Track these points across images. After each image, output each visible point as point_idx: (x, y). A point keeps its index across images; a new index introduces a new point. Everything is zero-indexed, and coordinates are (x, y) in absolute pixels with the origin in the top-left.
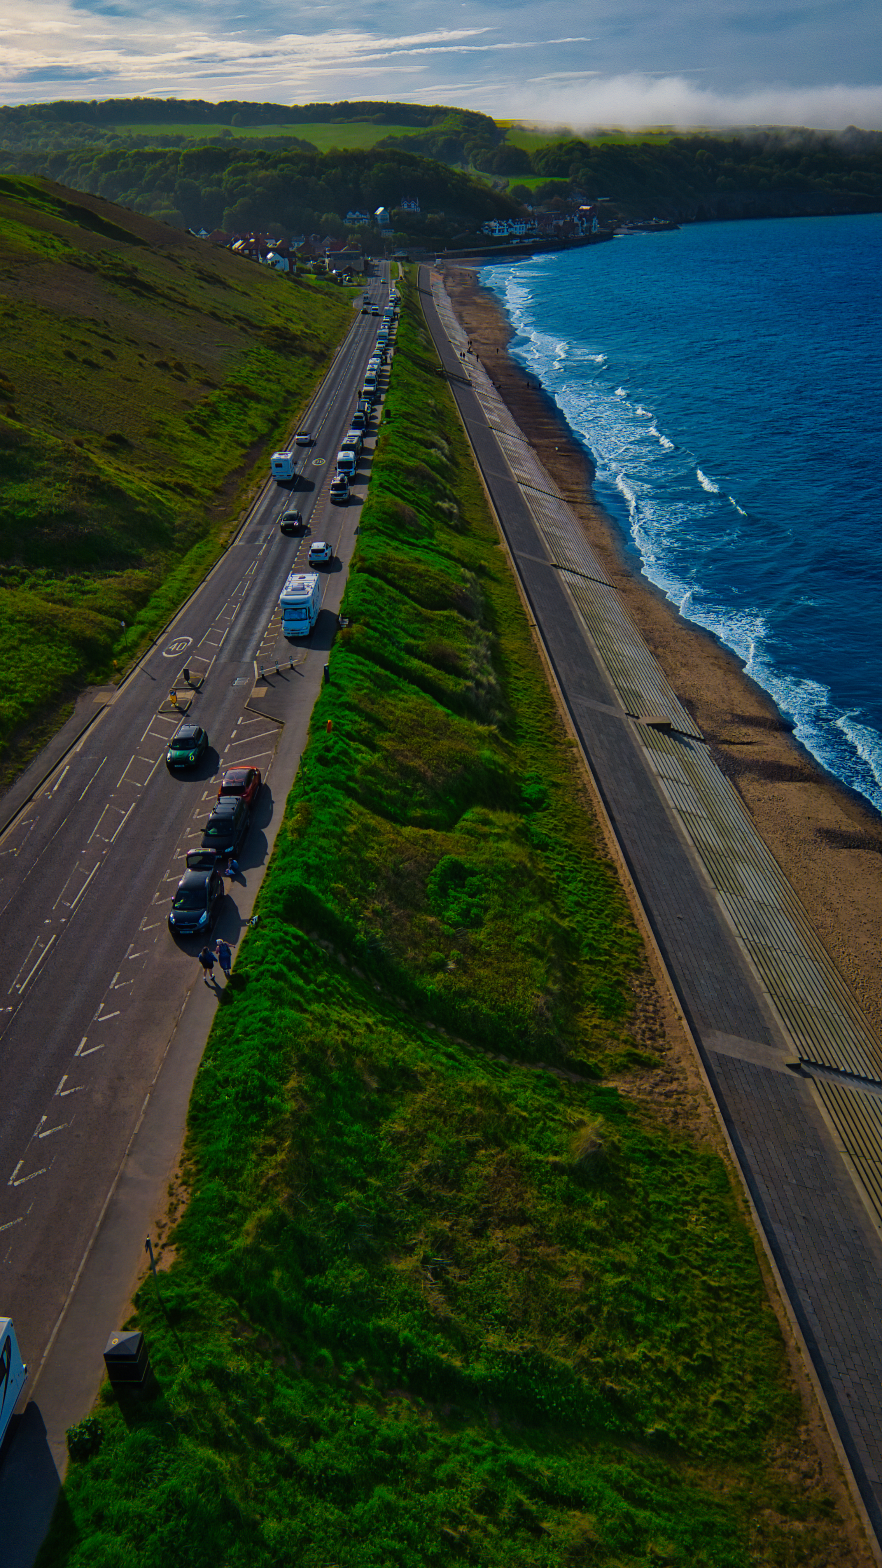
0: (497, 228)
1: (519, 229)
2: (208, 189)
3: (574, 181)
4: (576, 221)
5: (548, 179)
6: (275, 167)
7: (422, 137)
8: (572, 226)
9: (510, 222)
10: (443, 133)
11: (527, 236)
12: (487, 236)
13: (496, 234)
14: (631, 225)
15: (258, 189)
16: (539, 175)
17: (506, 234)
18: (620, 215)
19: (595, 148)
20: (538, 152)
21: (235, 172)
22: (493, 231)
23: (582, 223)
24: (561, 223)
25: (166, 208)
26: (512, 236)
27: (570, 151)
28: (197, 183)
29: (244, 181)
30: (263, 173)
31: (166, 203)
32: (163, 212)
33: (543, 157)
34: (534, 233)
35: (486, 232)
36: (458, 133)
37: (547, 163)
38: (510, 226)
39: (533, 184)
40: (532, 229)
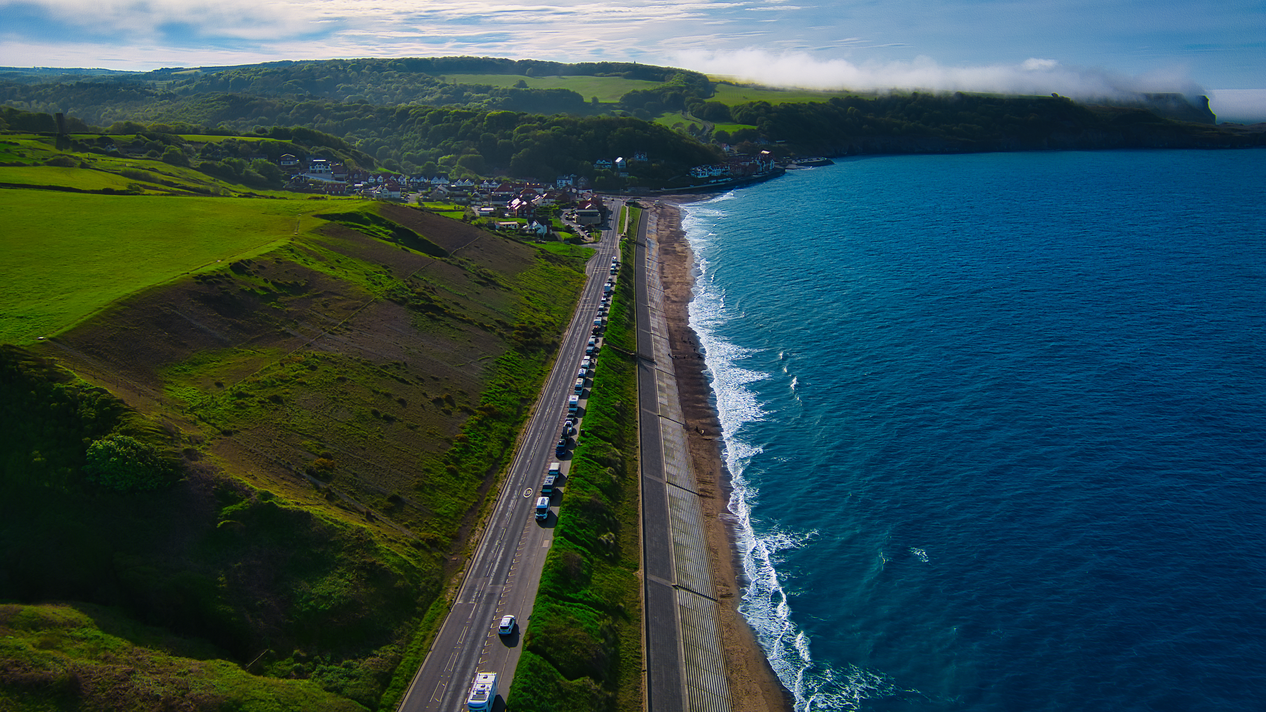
0: (702, 173)
1: (716, 172)
2: (502, 140)
3: (759, 129)
4: (758, 163)
5: (742, 127)
6: (549, 128)
7: (656, 92)
8: (755, 167)
9: (710, 167)
10: (671, 89)
11: (722, 177)
12: (693, 178)
13: (700, 177)
14: (799, 161)
15: (536, 143)
16: (735, 122)
17: (707, 176)
18: (792, 154)
19: (776, 106)
20: (736, 107)
21: (521, 131)
22: (698, 175)
23: (763, 165)
24: (748, 164)
25: (473, 153)
26: (711, 177)
27: (758, 108)
28: (495, 136)
29: (527, 137)
30: (540, 132)
31: (473, 149)
32: (470, 155)
33: (739, 111)
34: (727, 174)
35: (693, 175)
36: (681, 89)
37: (741, 115)
38: (710, 171)
39: (731, 129)
40: (725, 172)
